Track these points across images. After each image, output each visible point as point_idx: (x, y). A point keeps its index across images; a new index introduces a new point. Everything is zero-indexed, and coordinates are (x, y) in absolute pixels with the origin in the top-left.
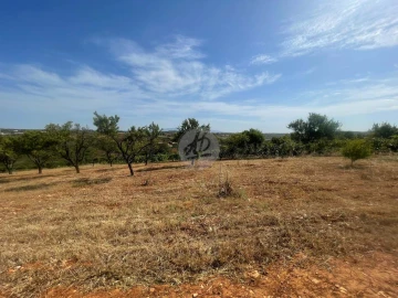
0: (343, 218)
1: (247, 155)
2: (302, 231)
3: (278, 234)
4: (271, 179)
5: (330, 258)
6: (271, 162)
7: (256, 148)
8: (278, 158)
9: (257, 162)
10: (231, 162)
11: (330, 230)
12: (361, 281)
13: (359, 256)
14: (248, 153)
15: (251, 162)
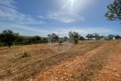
0: (57, 56)
1: (35, 43)
2: (48, 61)
3: (41, 64)
4: (42, 49)
5: (53, 66)
6: (42, 45)
7: (38, 41)
8: (45, 44)
9: (39, 45)
10: (29, 46)
11: (54, 59)
12: (58, 68)
13: (59, 63)
14: (36, 42)
15: (36, 45)
